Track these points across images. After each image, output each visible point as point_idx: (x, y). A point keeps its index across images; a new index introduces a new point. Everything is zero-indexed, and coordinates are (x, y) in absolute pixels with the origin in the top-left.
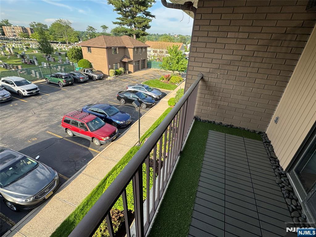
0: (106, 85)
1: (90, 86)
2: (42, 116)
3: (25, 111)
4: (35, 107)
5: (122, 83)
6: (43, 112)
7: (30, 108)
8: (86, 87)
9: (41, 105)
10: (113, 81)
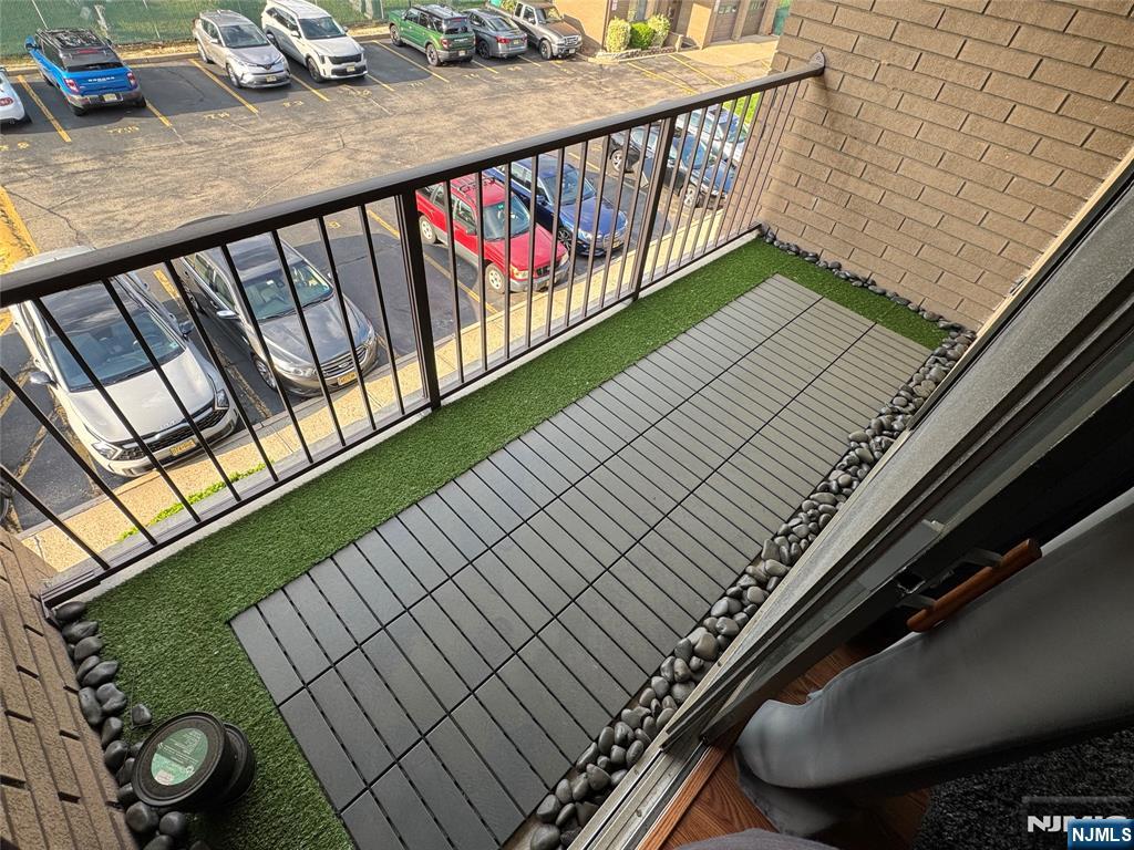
0: (583, 83)
1: (526, 78)
2: (362, 157)
3: (319, 132)
4: (347, 124)
5: (641, 89)
6: (366, 147)
7: (336, 124)
8: (511, 82)
9: (364, 119)
10: (610, 74)
